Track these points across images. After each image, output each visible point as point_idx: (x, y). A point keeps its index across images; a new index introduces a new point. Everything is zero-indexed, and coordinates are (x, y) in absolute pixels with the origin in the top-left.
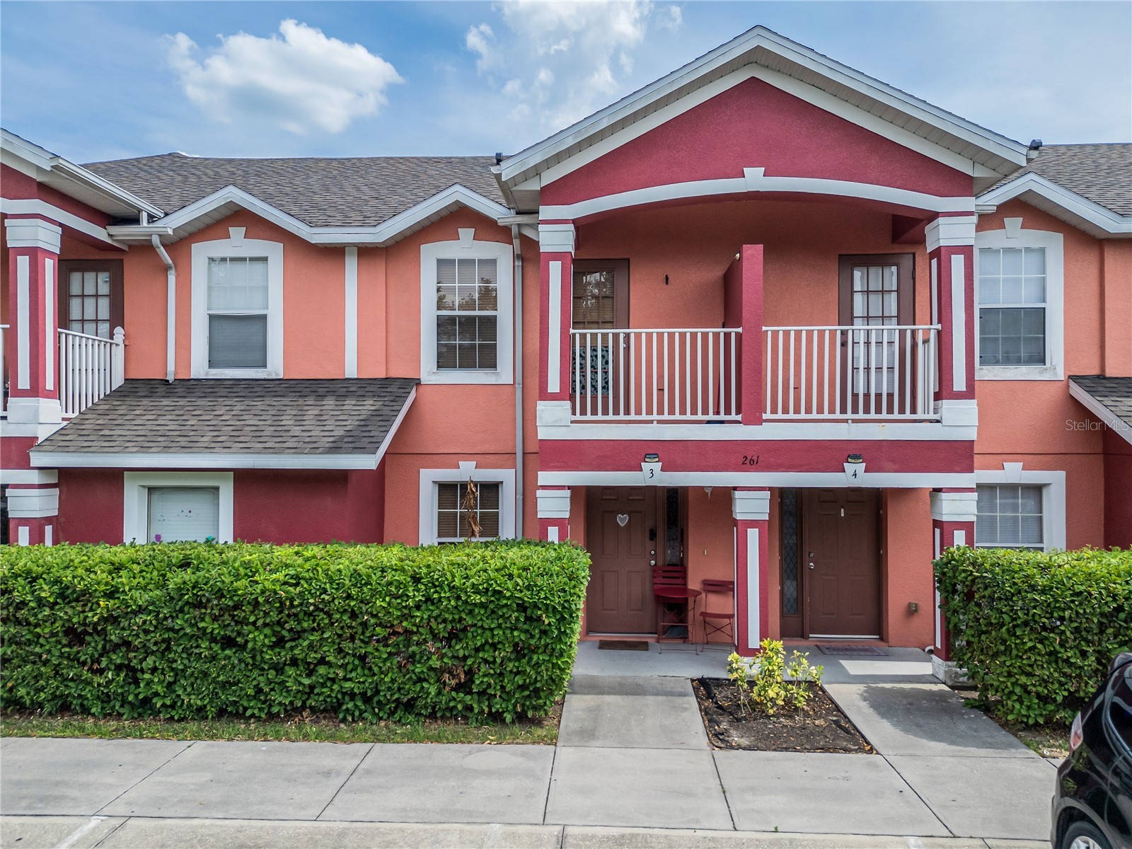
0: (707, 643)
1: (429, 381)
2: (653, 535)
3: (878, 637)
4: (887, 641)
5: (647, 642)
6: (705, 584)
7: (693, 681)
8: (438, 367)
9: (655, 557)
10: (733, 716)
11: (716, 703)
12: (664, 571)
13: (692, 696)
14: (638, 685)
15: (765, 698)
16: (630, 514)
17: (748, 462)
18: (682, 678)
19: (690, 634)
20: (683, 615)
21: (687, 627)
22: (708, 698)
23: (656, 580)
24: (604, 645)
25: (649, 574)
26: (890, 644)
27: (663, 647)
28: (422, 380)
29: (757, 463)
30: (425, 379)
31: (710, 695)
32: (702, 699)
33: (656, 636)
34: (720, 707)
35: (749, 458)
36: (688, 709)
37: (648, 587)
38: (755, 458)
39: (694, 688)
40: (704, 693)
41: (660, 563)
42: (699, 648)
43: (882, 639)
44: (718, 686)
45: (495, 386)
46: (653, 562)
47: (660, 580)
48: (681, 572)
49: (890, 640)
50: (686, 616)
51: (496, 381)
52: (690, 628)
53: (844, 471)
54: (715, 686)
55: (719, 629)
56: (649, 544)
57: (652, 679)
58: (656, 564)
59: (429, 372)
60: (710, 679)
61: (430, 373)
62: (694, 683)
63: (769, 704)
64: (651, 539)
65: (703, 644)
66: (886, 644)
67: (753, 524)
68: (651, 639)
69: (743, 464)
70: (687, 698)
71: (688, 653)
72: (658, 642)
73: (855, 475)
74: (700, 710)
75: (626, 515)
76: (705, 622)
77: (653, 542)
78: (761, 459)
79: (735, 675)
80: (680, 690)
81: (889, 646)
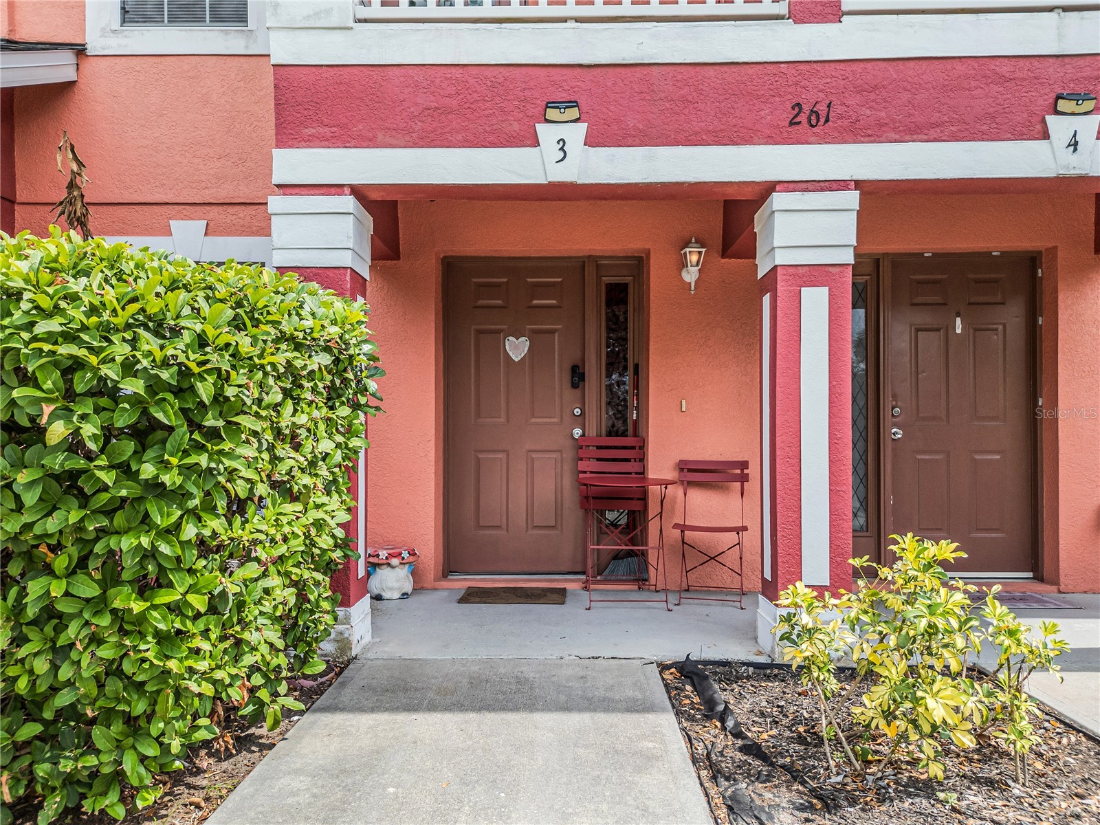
0: (688, 590)
1: (104, 49)
2: (577, 376)
3: (1030, 575)
4: (1055, 582)
5: (564, 590)
6: (682, 470)
7: (663, 667)
8: (124, 22)
9: (581, 420)
10: (803, 783)
11: (738, 735)
12: (599, 447)
13: (664, 710)
14: (520, 681)
15: (914, 722)
16: (533, 335)
17: (803, 118)
18: (638, 662)
19: (652, 572)
20: (638, 531)
21: (644, 554)
22: (708, 717)
23: (582, 465)
24: (472, 596)
25: (569, 454)
26: (1062, 588)
27: (595, 596)
28: (87, 46)
29: (827, 120)
30: (95, 44)
31: (712, 711)
32: (691, 719)
33: (583, 577)
34: (753, 749)
35: (806, 108)
36: (657, 758)
37: (568, 482)
38: (822, 109)
39: (666, 686)
40: (697, 700)
41: (592, 432)
42: (673, 598)
43: (1039, 578)
44: (729, 681)
45: (242, 59)
46: (577, 432)
47: (594, 465)
48: (633, 448)
49: (1062, 579)
50: (645, 530)
51: (247, 47)
52: (652, 558)
53: (1045, 136)
54: (720, 681)
55: (713, 558)
56: (570, 394)
57: (561, 666)
58: (583, 435)
59: (103, 29)
60: (706, 663)
61: (104, 32)
62: (667, 675)
63: (929, 746)
64: (574, 386)
65: (680, 591)
66: (1054, 588)
67: (815, 274)
68: (572, 584)
69: (792, 124)
70: (651, 717)
71: (649, 608)
72: (586, 588)
73: (1074, 145)
74: (695, 761)
75: (523, 339)
76: (683, 543)
77: (577, 392)
78: (838, 109)
79: (807, 649)
80: (630, 694)
81: (1060, 592)
